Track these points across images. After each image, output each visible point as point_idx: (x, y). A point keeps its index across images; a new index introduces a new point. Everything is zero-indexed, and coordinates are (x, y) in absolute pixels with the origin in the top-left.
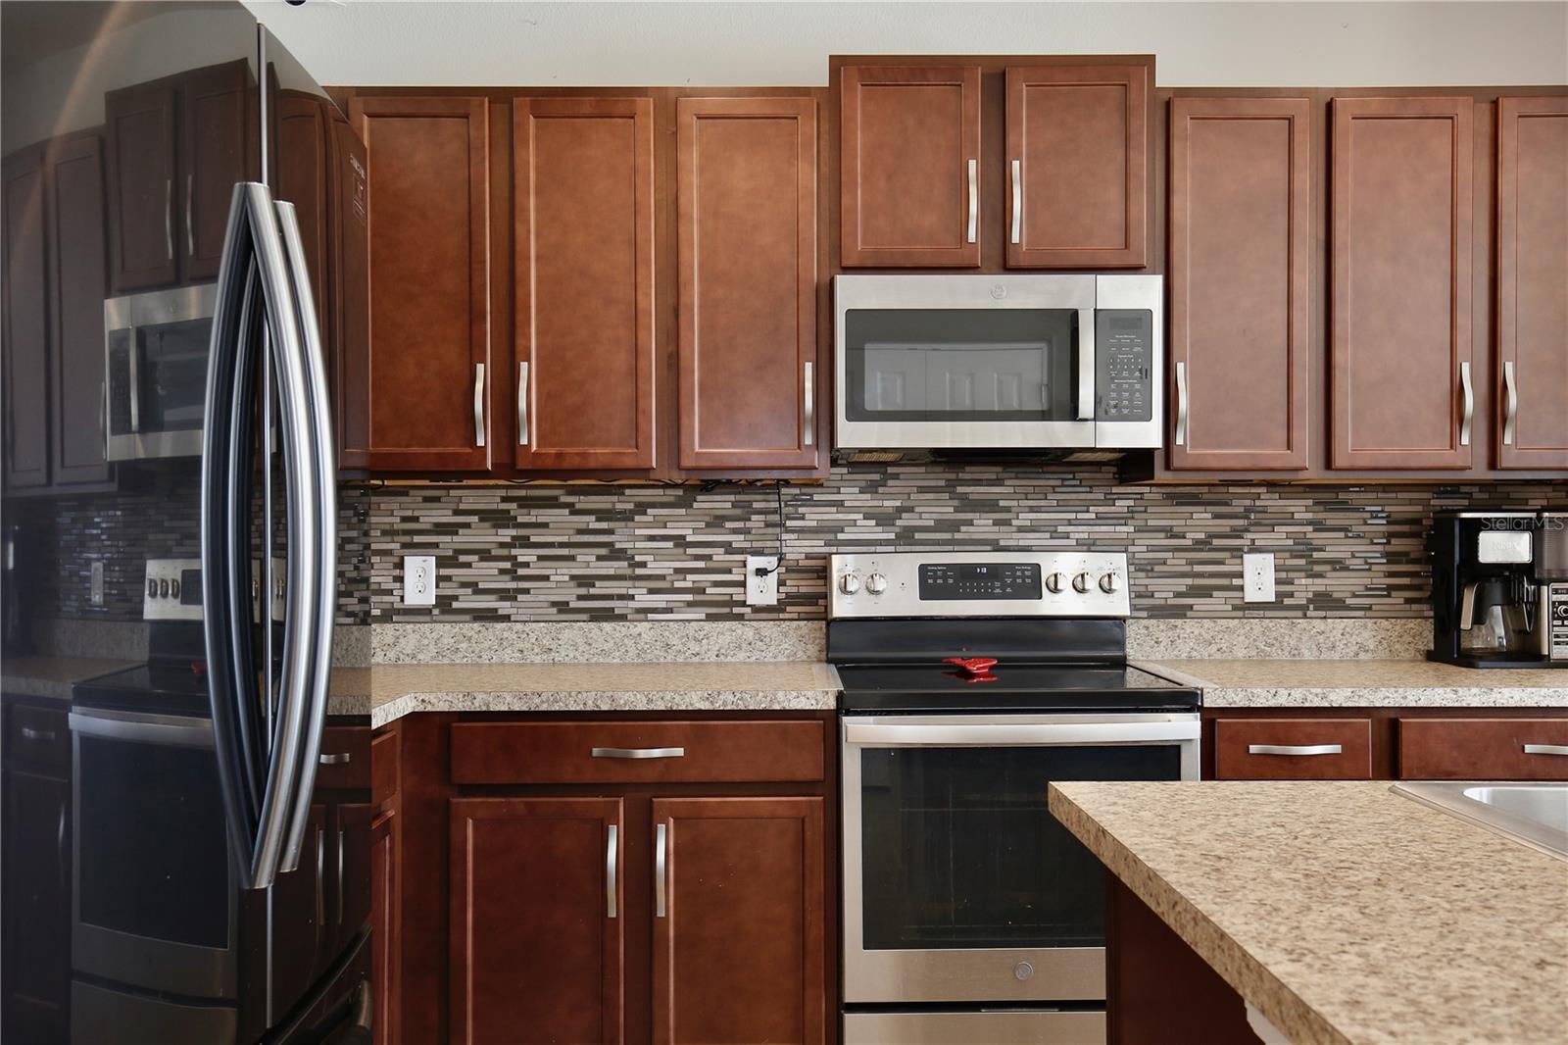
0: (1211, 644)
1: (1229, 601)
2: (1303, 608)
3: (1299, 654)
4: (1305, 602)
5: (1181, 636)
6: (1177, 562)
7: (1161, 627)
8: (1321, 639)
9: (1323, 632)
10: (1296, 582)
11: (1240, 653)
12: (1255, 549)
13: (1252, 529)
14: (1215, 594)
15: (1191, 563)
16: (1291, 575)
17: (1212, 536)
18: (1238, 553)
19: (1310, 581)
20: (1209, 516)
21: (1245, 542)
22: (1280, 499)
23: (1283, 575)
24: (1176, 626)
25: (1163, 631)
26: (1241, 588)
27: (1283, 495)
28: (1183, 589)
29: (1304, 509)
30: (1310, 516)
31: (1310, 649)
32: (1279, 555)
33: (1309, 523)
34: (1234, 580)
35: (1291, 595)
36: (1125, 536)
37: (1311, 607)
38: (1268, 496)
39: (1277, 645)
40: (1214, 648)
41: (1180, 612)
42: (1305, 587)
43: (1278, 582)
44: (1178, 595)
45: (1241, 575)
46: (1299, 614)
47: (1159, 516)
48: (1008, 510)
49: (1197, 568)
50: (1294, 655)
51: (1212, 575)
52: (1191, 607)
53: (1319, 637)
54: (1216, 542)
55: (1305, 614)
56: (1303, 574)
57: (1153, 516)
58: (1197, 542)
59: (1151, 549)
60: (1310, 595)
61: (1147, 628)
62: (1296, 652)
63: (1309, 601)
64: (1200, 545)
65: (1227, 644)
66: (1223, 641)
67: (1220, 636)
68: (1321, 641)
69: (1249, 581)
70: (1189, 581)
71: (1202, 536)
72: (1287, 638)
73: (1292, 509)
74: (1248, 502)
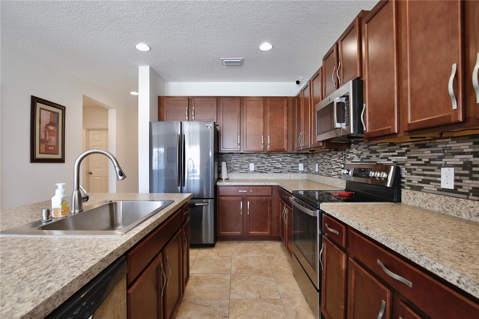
0: (426, 203)
1: (436, 187)
2: (467, 194)
3: (460, 215)
4: (468, 192)
5: (417, 197)
6: (419, 170)
7: (411, 193)
8: (472, 210)
9: (473, 207)
10: (464, 181)
11: (436, 209)
12: (446, 166)
13: (446, 157)
14: (431, 183)
15: (424, 170)
16: (462, 178)
17: (430, 160)
18: (440, 167)
19: (471, 181)
20: (430, 152)
21: (442, 163)
22: (457, 143)
23: (458, 178)
24: (415, 194)
25: (411, 195)
26: (440, 182)
27: (459, 141)
28: (421, 180)
29: (468, 147)
30: (471, 150)
31: (466, 214)
32: (457, 168)
33: (471, 153)
34: (438, 178)
35: (461, 187)
36: (404, 160)
37: (471, 194)
38: (452, 142)
39: (451, 208)
40: (427, 204)
41: (419, 189)
42: (468, 184)
43: (456, 180)
44: (419, 182)
45: (440, 176)
46: (465, 196)
47: (415, 153)
48: (378, 152)
49: (426, 173)
50: (458, 215)
51: (431, 176)
52: (422, 187)
53: (470, 209)
54: (432, 162)
55: (468, 197)
56: (468, 178)
57: (413, 153)
58: (425, 162)
59: (412, 165)
60: (471, 188)
61: (407, 193)
62: (459, 214)
63: (470, 191)
64: (427, 163)
65: (432, 204)
66: (430, 202)
67: (429, 200)
68: (471, 211)
69: (443, 179)
70: (423, 177)
71: (427, 160)
72: (455, 206)
73: (462, 147)
74: (444, 146)
